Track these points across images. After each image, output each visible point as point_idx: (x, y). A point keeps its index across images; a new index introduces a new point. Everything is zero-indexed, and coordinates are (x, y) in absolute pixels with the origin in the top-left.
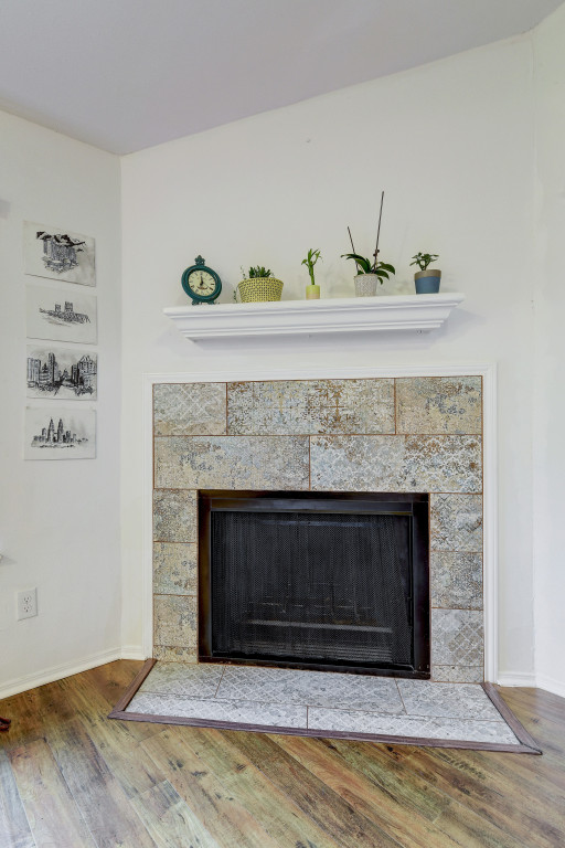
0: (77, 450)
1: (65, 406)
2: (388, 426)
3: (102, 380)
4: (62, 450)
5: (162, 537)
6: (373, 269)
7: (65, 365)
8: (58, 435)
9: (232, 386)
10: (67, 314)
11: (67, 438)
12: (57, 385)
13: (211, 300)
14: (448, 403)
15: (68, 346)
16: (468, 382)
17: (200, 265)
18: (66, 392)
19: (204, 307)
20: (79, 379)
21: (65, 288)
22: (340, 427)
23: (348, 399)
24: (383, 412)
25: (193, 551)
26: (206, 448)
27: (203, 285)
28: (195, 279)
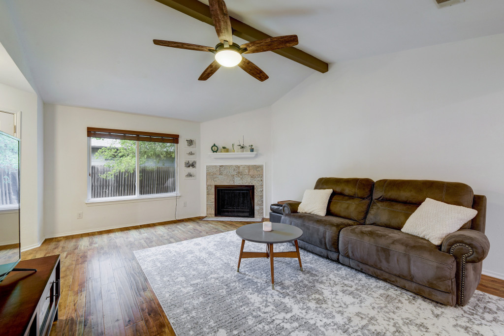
0: (193, 178)
1: (191, 170)
2: (248, 174)
3: (197, 165)
4: (190, 178)
5: (208, 194)
6: (243, 147)
7: (191, 163)
8: (190, 175)
9: (221, 166)
10: (191, 154)
12: (189, 166)
13: (216, 152)
14: (257, 169)
15: (191, 159)
16: (261, 166)
17: (214, 145)
18: (191, 167)
19: (215, 153)
20: (193, 165)
21: (190, 149)
22: (240, 174)
23: (241, 169)
24: (247, 171)
25: (213, 197)
26: (216, 177)
27: (215, 149)
28: (213, 148)
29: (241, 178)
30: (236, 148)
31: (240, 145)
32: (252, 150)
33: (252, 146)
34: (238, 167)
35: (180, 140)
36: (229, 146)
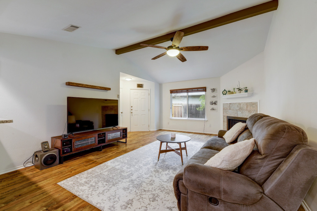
0: (215, 111)
1: (214, 106)
2: (246, 109)
3: (218, 103)
4: (213, 111)
5: (224, 122)
6: (240, 90)
8: (213, 109)
9: (230, 104)
10: (214, 97)
11: (214, 110)
12: (213, 104)
13: (225, 94)
14: (253, 106)
15: (214, 100)
16: (256, 103)
17: (225, 90)
19: (224, 95)
20: (215, 103)
21: (214, 94)
22: (241, 109)
23: (241, 105)
24: (246, 107)
25: (226, 123)
26: (227, 111)
27: (225, 92)
28: (224, 92)
29: (242, 112)
30: (236, 90)
31: (238, 89)
32: (246, 91)
33: (246, 88)
34: (240, 104)
35: (207, 90)
36: (232, 90)
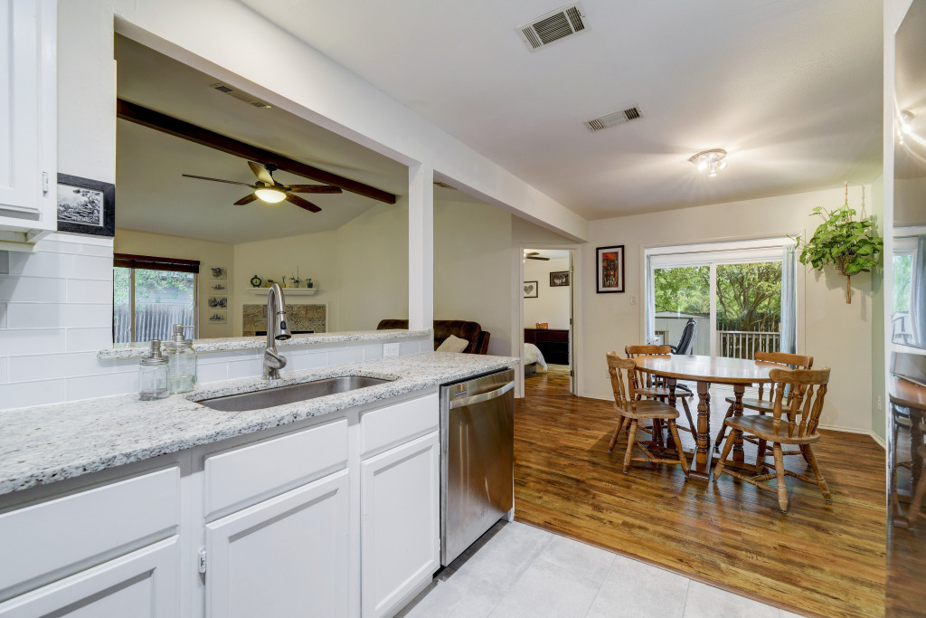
0: (222, 321)
1: (218, 311)
2: (304, 316)
3: (228, 304)
4: (218, 322)
6: (298, 282)
7: (218, 300)
8: (217, 318)
10: (219, 288)
11: (219, 319)
12: (216, 305)
13: (258, 286)
14: (317, 311)
15: (219, 295)
16: (322, 306)
17: (256, 277)
18: (218, 307)
19: (256, 288)
20: (222, 303)
21: (218, 281)
22: (293, 316)
23: (295, 309)
24: (303, 312)
26: (258, 321)
27: (256, 282)
28: (254, 281)
29: (295, 322)
30: (289, 282)
31: (293, 279)
32: (310, 285)
33: (309, 279)
34: (291, 307)
35: (201, 267)
36: (277, 279)
